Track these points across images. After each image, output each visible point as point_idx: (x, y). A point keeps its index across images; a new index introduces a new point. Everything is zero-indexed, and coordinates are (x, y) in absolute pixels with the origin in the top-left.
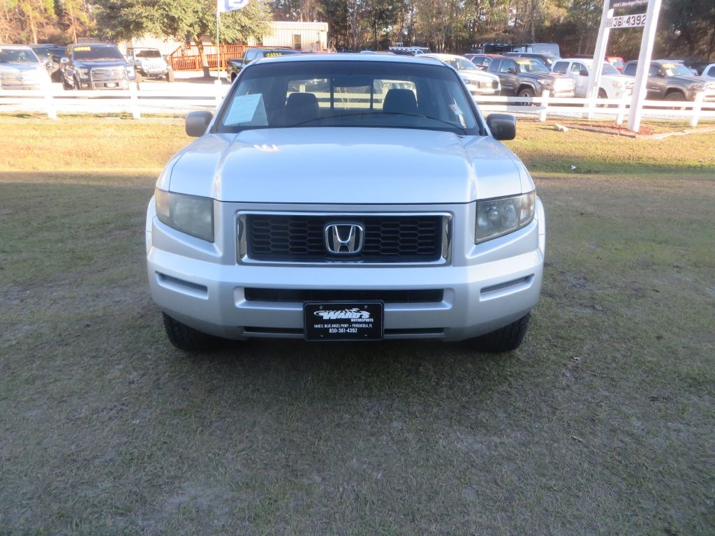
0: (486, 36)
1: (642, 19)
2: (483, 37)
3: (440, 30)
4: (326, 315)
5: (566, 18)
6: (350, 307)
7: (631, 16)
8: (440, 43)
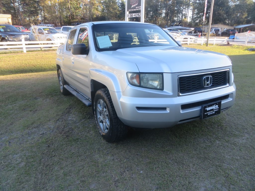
0: (75, 20)
1: (139, 15)
2: (74, 21)
3: (57, 18)
4: (208, 109)
5: (101, 15)
6: (213, 105)
7: (136, 14)
8: (58, 23)
